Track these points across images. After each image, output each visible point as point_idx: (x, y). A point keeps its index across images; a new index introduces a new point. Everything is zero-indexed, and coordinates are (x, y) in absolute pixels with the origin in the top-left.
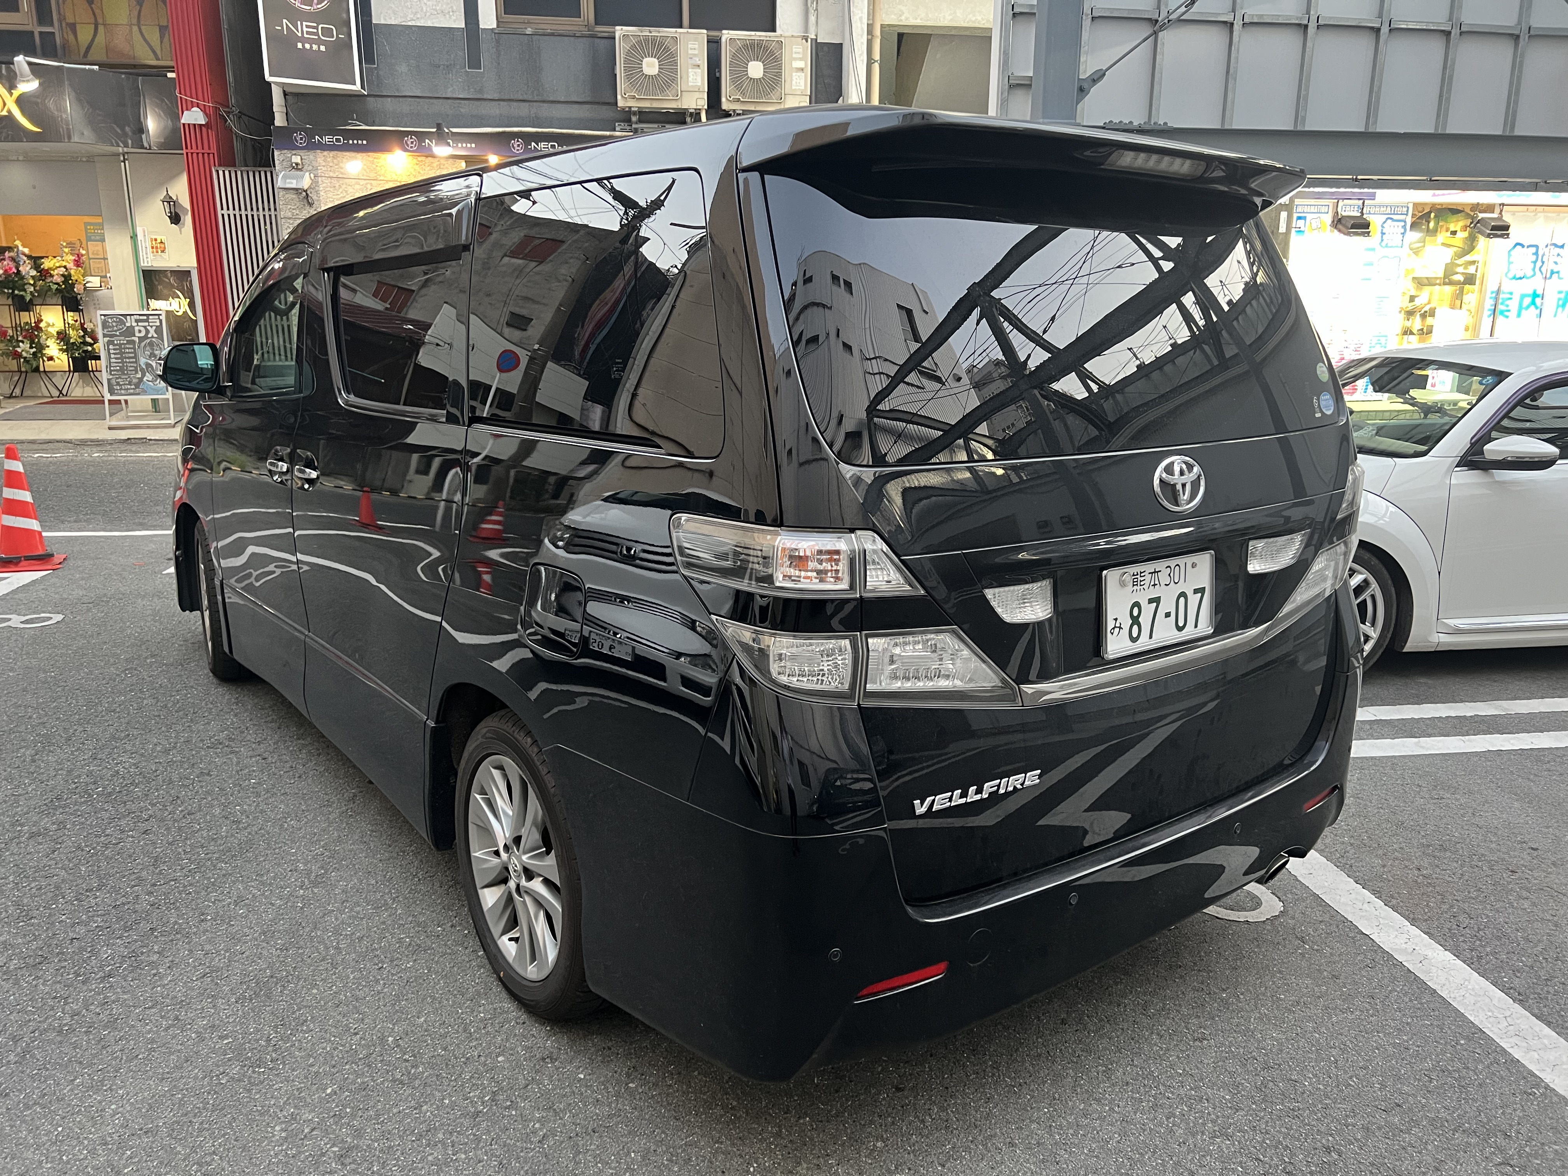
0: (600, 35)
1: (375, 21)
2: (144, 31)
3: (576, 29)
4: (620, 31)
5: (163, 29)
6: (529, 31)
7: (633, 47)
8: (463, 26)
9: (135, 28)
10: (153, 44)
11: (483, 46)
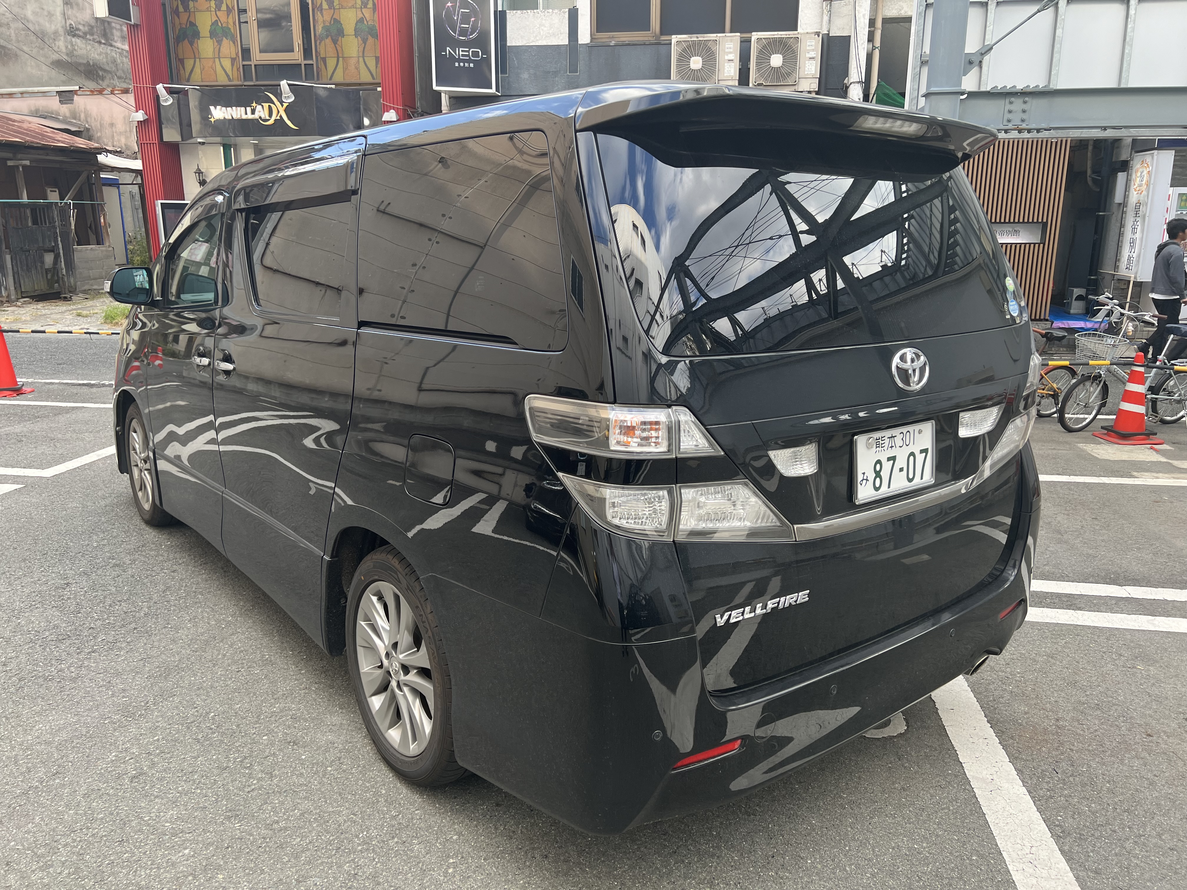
0: (663, 42)
1: (508, 45)
2: (366, 60)
3: (646, 39)
4: (675, 39)
5: (377, 58)
6: (613, 43)
7: (684, 50)
8: (567, 43)
9: (361, 59)
10: (371, 69)
11: (581, 57)
